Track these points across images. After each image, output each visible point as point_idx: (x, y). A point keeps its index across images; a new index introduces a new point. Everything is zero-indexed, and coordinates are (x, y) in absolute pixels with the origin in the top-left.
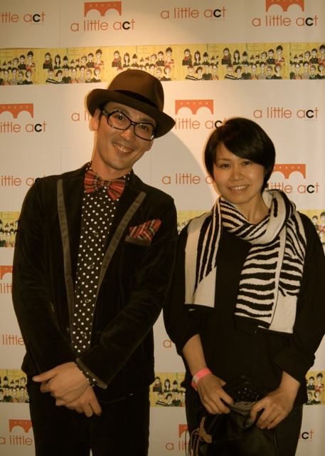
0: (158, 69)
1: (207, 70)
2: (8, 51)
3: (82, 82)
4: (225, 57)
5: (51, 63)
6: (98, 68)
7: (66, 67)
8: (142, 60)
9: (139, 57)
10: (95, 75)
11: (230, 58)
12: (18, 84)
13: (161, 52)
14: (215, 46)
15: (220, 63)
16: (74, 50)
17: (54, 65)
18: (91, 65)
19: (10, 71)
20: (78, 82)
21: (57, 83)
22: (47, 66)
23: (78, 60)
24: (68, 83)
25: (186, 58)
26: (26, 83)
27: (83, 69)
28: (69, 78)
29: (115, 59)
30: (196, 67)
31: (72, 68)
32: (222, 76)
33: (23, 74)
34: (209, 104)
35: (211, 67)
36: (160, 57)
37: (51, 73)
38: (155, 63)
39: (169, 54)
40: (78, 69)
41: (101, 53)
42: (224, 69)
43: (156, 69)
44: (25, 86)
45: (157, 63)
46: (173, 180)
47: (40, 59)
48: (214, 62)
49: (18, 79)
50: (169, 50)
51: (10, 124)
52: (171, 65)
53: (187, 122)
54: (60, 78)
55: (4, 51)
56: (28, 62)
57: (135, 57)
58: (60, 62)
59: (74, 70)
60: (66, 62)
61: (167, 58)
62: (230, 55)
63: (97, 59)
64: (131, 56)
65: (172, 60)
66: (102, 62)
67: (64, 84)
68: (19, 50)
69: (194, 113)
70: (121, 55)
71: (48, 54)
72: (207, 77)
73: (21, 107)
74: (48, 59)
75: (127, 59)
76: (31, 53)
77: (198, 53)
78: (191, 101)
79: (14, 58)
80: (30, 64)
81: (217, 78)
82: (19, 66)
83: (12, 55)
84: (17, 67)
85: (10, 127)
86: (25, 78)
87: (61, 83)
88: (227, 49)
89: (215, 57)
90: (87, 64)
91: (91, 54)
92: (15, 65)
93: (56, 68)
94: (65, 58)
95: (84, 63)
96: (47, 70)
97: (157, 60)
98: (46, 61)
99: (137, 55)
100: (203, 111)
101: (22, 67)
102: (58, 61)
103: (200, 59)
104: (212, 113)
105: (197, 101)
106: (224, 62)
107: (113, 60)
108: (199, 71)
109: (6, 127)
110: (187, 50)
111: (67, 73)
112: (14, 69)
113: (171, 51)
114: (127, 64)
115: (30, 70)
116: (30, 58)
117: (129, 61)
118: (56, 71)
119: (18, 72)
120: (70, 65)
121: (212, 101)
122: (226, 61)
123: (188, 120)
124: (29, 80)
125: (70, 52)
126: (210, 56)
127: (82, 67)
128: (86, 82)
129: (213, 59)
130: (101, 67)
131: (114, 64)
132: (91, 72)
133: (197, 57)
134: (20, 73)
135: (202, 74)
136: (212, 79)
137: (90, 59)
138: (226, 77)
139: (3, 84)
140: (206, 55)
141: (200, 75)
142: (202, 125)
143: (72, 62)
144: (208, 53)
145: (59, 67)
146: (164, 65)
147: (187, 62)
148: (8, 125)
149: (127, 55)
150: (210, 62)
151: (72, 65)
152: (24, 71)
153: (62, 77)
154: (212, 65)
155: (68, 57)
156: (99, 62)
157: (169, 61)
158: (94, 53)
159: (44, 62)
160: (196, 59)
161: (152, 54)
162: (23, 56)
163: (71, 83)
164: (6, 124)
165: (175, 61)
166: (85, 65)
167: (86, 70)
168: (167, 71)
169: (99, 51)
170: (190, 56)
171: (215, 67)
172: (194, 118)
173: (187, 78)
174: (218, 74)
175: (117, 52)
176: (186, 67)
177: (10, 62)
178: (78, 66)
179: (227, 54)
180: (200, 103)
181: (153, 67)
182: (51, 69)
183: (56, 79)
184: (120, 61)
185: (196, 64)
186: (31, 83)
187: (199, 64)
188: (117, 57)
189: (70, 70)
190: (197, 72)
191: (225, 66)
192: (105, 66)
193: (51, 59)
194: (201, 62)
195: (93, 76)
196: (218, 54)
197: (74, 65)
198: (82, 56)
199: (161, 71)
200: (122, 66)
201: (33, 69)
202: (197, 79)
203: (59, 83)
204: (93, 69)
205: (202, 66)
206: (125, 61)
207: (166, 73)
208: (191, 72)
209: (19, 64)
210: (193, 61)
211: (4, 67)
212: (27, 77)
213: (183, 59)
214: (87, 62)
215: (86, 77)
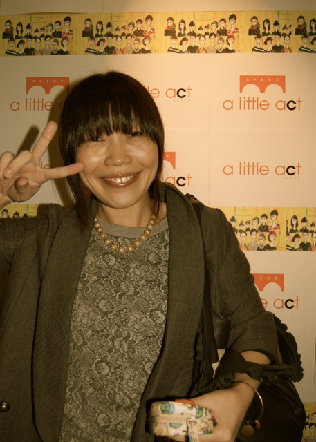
0: (220, 39)
1: (279, 41)
2: (41, 16)
3: (129, 52)
4: (299, 26)
5: (92, 30)
6: (148, 37)
7: (110, 35)
8: (200, 28)
9: (197, 26)
10: (145, 44)
11: (305, 28)
12: (52, 54)
13: (223, 20)
14: (287, 14)
15: (293, 33)
16: (119, 16)
17: (95, 32)
18: (139, 33)
19: (43, 39)
20: (123, 53)
21: (98, 53)
22: (87, 33)
23: (124, 28)
24: (111, 53)
25: (253, 26)
26: (61, 52)
27: (130, 37)
28: (113, 48)
29: (169, 27)
30: (265, 38)
31: (117, 36)
32: (295, 48)
33: (58, 43)
34: (281, 81)
35: (282, 37)
36: (222, 25)
37: (92, 42)
38: (216, 32)
39: (233, 21)
40: (124, 37)
41: (152, 19)
42: (297, 41)
43: (217, 38)
44: (60, 56)
45: (218, 32)
46: (236, 170)
47: (78, 26)
48: (287, 32)
49: (52, 49)
50: (233, 17)
51: (41, 100)
52: (235, 35)
53: (253, 101)
54: (102, 48)
55: (37, 16)
56: (65, 29)
57: (192, 24)
58: (102, 30)
59: (119, 39)
60: (109, 29)
61: (230, 26)
62: (305, 24)
63: (146, 27)
64: (188, 24)
65: (237, 29)
66: (153, 29)
67: (107, 55)
68: (54, 15)
69: (262, 91)
70: (175, 22)
71: (88, 20)
72: (278, 49)
73: (55, 81)
74: (88, 26)
75: (182, 26)
76: (68, 19)
77: (267, 21)
78: (259, 77)
79: (48, 24)
80: (67, 31)
81: (290, 50)
82: (53, 34)
83: (46, 20)
84: (51, 35)
85: (41, 104)
86: (60, 47)
87: (103, 53)
88: (301, 17)
89: (288, 27)
90: (135, 32)
91: (139, 21)
92: (49, 32)
93: (97, 36)
94: (109, 25)
95: (131, 31)
96: (86, 38)
97: (218, 29)
98: (86, 28)
99: (195, 22)
100: (273, 89)
101: (58, 34)
102: (100, 28)
103: (269, 28)
104: (284, 92)
105: (266, 78)
106: (298, 32)
107: (165, 28)
108: (269, 42)
109: (36, 104)
110: (255, 18)
111: (111, 42)
112: (48, 36)
113: (235, 18)
114: (182, 32)
115: (66, 38)
116: (67, 24)
117: (185, 29)
118: (98, 39)
119: (52, 40)
120: (114, 33)
121: (284, 77)
122: (300, 31)
123: (255, 99)
124: (65, 50)
125: (114, 18)
126: (282, 24)
127: (129, 35)
128: (134, 53)
129: (285, 28)
130: (152, 35)
131: (167, 33)
132: (139, 42)
133: (266, 26)
134: (55, 41)
135: (272, 45)
136: (283, 52)
137: (138, 26)
138: (300, 50)
139: (34, 54)
140: (276, 23)
141: (269, 47)
142: (272, 106)
143: (117, 29)
144: (280, 22)
145: (102, 35)
146: (226, 35)
147: (254, 31)
148: (39, 102)
149: (183, 22)
150: (282, 31)
151: (117, 33)
152: (60, 40)
153: (104, 47)
154: (284, 35)
155: (112, 23)
156: (149, 30)
157: (233, 29)
158: (144, 20)
159: (83, 29)
160: (265, 28)
161: (212, 21)
162: (58, 22)
163: (115, 53)
164: (37, 100)
165: (240, 30)
166: (132, 33)
167: (133, 39)
168: (230, 41)
169: (149, 17)
170: (258, 24)
171: (287, 38)
172: (262, 97)
173: (253, 50)
174: (291, 46)
175: (171, 19)
176: (253, 37)
177: (43, 29)
178: (123, 34)
179: (301, 23)
180: (270, 80)
181: (213, 37)
182: (92, 38)
183: (98, 49)
184: (174, 29)
185: (264, 34)
186: (67, 53)
187: (269, 34)
188: (170, 24)
189: (115, 39)
190: (266, 43)
191: (299, 37)
192: (156, 35)
193: (92, 26)
194: (271, 31)
195: (141, 46)
196: (291, 23)
197: (119, 33)
198: (129, 22)
199: (223, 41)
200: (177, 35)
201: (70, 37)
202: (266, 51)
203: (101, 53)
204: (141, 38)
205: (272, 37)
206: (180, 29)
207: (228, 44)
208: (259, 43)
209: (53, 31)
210: (262, 30)
211: (36, 34)
212: (63, 46)
213: (249, 27)
214: (135, 30)
215: (134, 47)
